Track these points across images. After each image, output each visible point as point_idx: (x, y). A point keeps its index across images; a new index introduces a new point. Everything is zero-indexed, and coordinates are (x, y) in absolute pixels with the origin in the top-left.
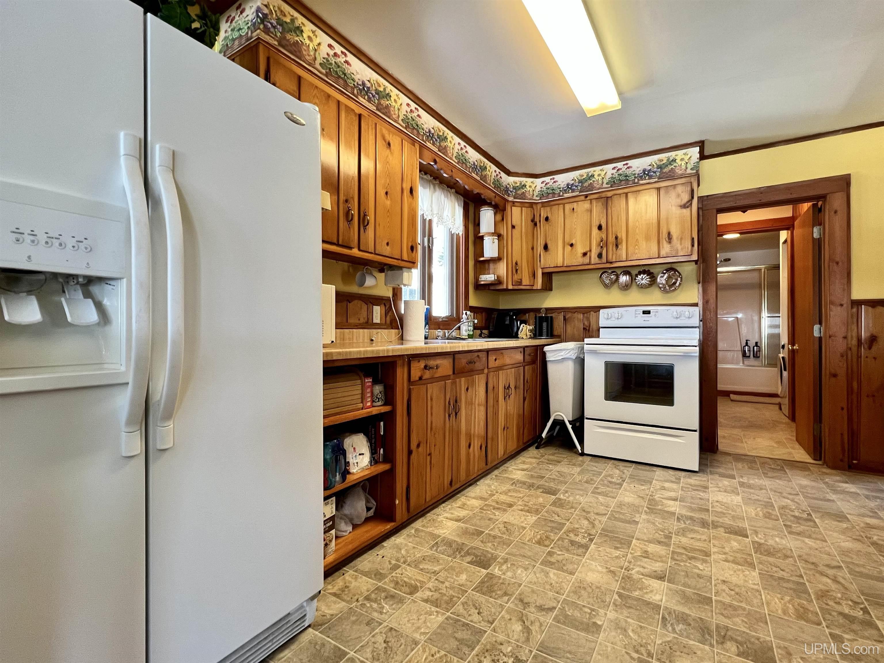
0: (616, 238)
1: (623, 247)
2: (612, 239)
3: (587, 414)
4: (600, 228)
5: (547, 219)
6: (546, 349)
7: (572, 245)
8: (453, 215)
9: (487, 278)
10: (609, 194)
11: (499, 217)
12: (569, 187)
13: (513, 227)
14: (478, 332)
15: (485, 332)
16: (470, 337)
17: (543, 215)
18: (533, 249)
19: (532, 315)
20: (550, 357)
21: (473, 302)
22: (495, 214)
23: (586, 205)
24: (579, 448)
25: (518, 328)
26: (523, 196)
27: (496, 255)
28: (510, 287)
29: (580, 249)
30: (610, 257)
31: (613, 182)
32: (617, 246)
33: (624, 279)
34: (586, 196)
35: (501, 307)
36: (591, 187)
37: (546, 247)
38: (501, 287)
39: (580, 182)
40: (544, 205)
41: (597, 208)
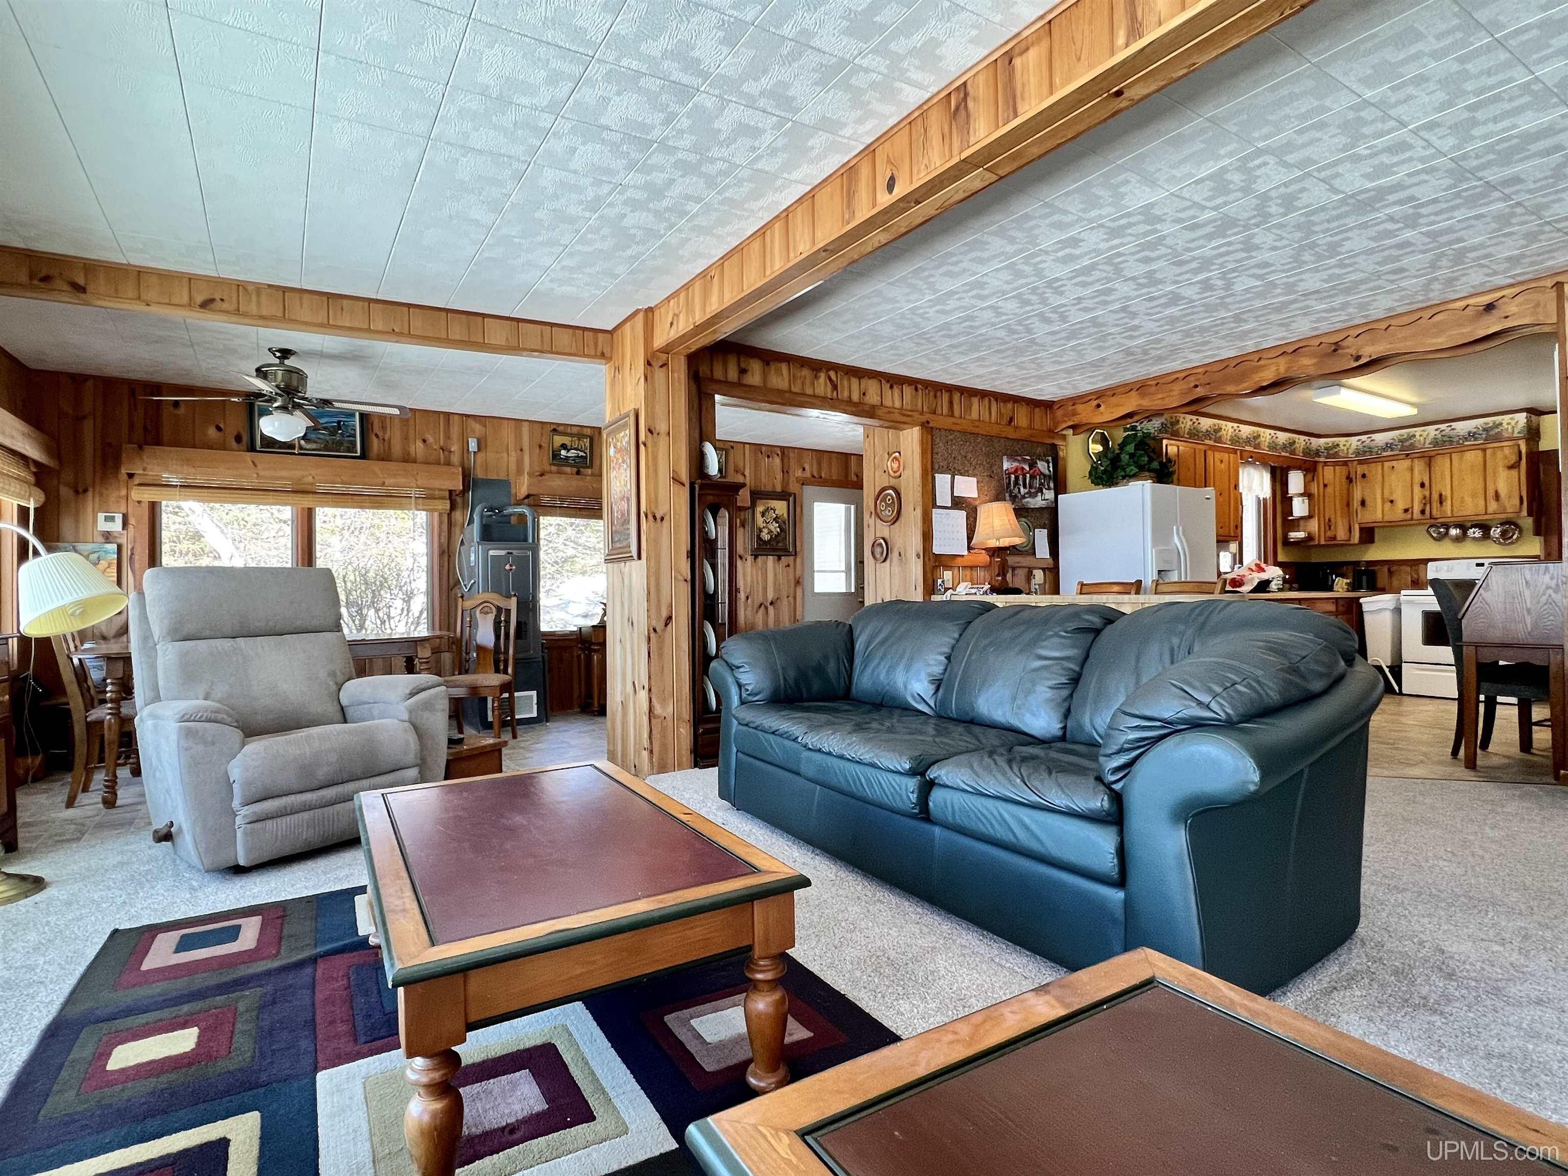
0: (1441, 495)
1: (1448, 504)
2: (1435, 496)
3: (1404, 658)
4: (1422, 485)
5: (1364, 476)
6: (1362, 600)
7: (1392, 502)
8: (1262, 484)
9: (1296, 535)
10: (1432, 453)
11: (1309, 476)
12: (1389, 446)
13: (1325, 486)
14: (1287, 586)
15: (1295, 585)
16: (1280, 590)
17: (1359, 472)
18: (1348, 505)
19: (1350, 568)
20: (1365, 608)
21: (1281, 558)
22: (1305, 476)
23: (1407, 463)
24: (1396, 688)
25: (1333, 581)
26: (1336, 455)
27: (1306, 513)
28: (1323, 542)
29: (1401, 505)
30: (1434, 512)
31: (1435, 443)
32: (1441, 503)
33: (1454, 532)
34: (1407, 455)
35: (1313, 561)
36: (1412, 446)
37: (1363, 503)
38: (1312, 543)
39: (1400, 441)
40: (1361, 462)
41: (1419, 466)
